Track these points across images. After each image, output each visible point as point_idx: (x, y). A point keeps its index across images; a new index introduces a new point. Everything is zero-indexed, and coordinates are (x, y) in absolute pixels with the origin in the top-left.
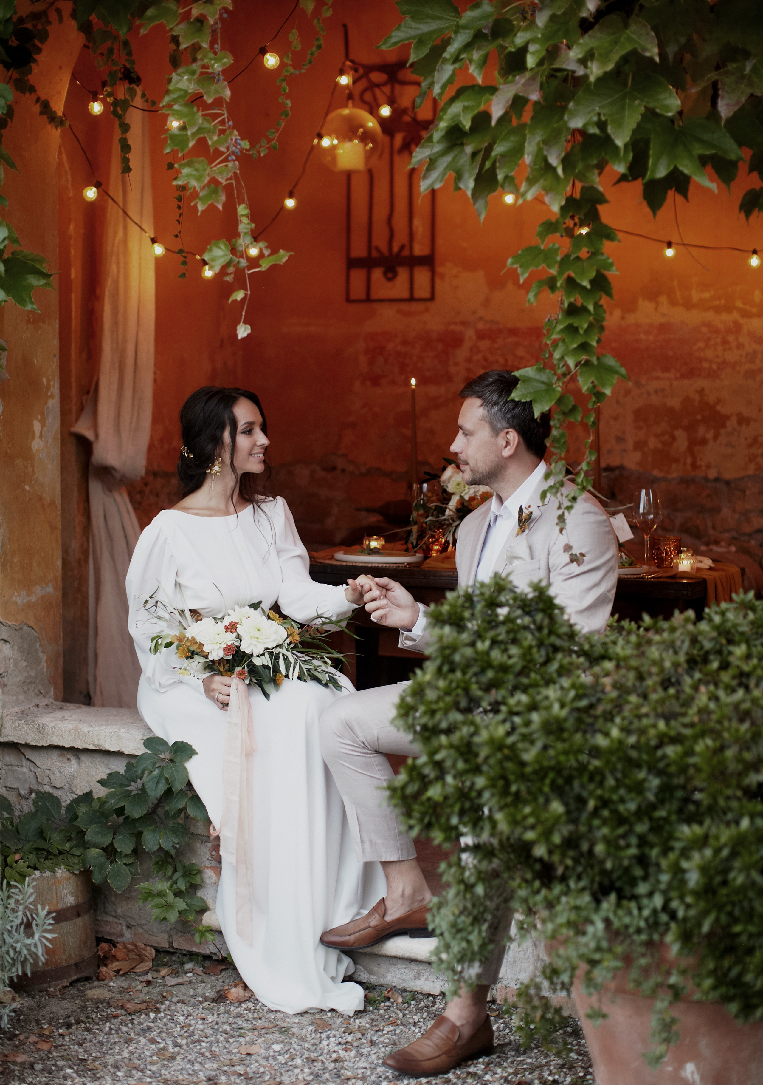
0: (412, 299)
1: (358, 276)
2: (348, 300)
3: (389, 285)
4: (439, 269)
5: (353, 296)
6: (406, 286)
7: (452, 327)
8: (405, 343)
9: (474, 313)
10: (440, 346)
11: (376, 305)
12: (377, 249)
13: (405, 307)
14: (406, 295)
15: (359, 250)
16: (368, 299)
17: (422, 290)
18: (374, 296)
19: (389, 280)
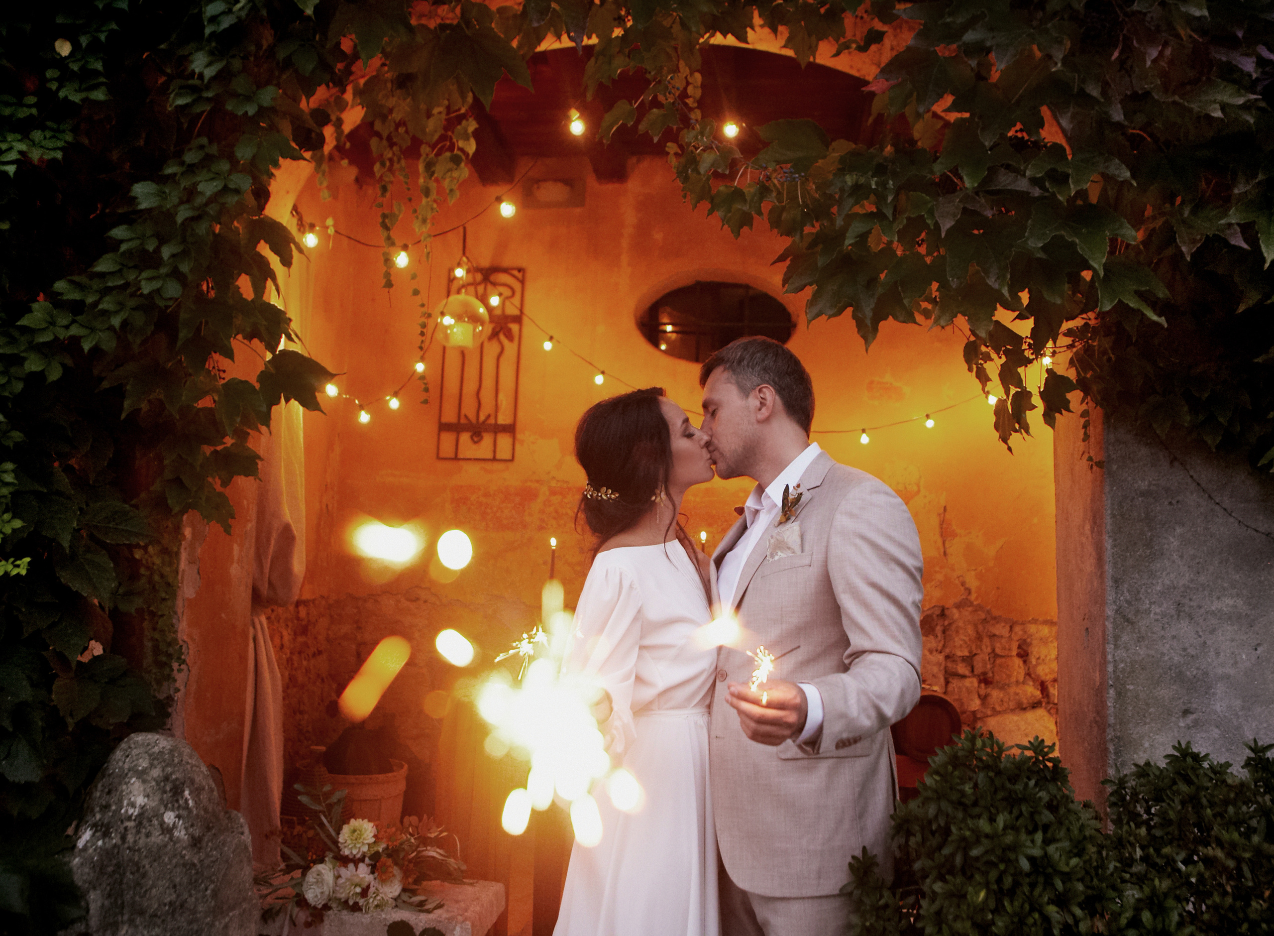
0: (494, 459)
1: (448, 439)
2: (438, 458)
3: (474, 446)
4: (519, 436)
5: (442, 455)
6: (491, 447)
7: (529, 484)
8: (486, 495)
9: (549, 473)
10: (517, 500)
11: (461, 463)
12: (466, 416)
13: (489, 466)
14: (490, 456)
15: (449, 416)
16: (456, 458)
17: (504, 451)
18: (461, 456)
19: (475, 443)
